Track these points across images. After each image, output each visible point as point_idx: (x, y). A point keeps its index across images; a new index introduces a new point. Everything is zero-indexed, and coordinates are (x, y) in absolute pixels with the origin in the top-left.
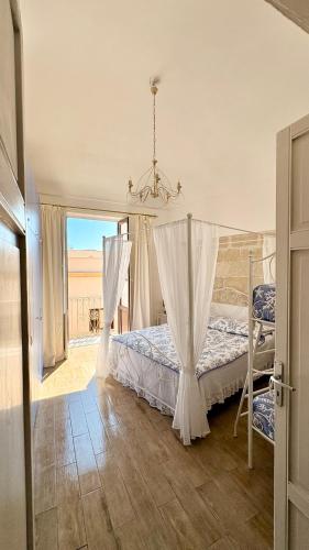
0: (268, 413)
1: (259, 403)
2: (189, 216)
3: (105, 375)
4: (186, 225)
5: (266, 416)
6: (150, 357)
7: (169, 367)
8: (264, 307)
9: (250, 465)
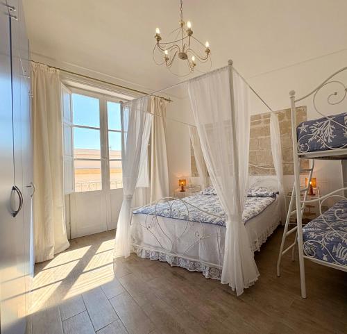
0: (320, 238)
1: (307, 232)
2: (231, 63)
3: (127, 254)
4: (226, 73)
5: (319, 242)
6: (186, 219)
7: (211, 223)
8: (311, 139)
9: (304, 295)
